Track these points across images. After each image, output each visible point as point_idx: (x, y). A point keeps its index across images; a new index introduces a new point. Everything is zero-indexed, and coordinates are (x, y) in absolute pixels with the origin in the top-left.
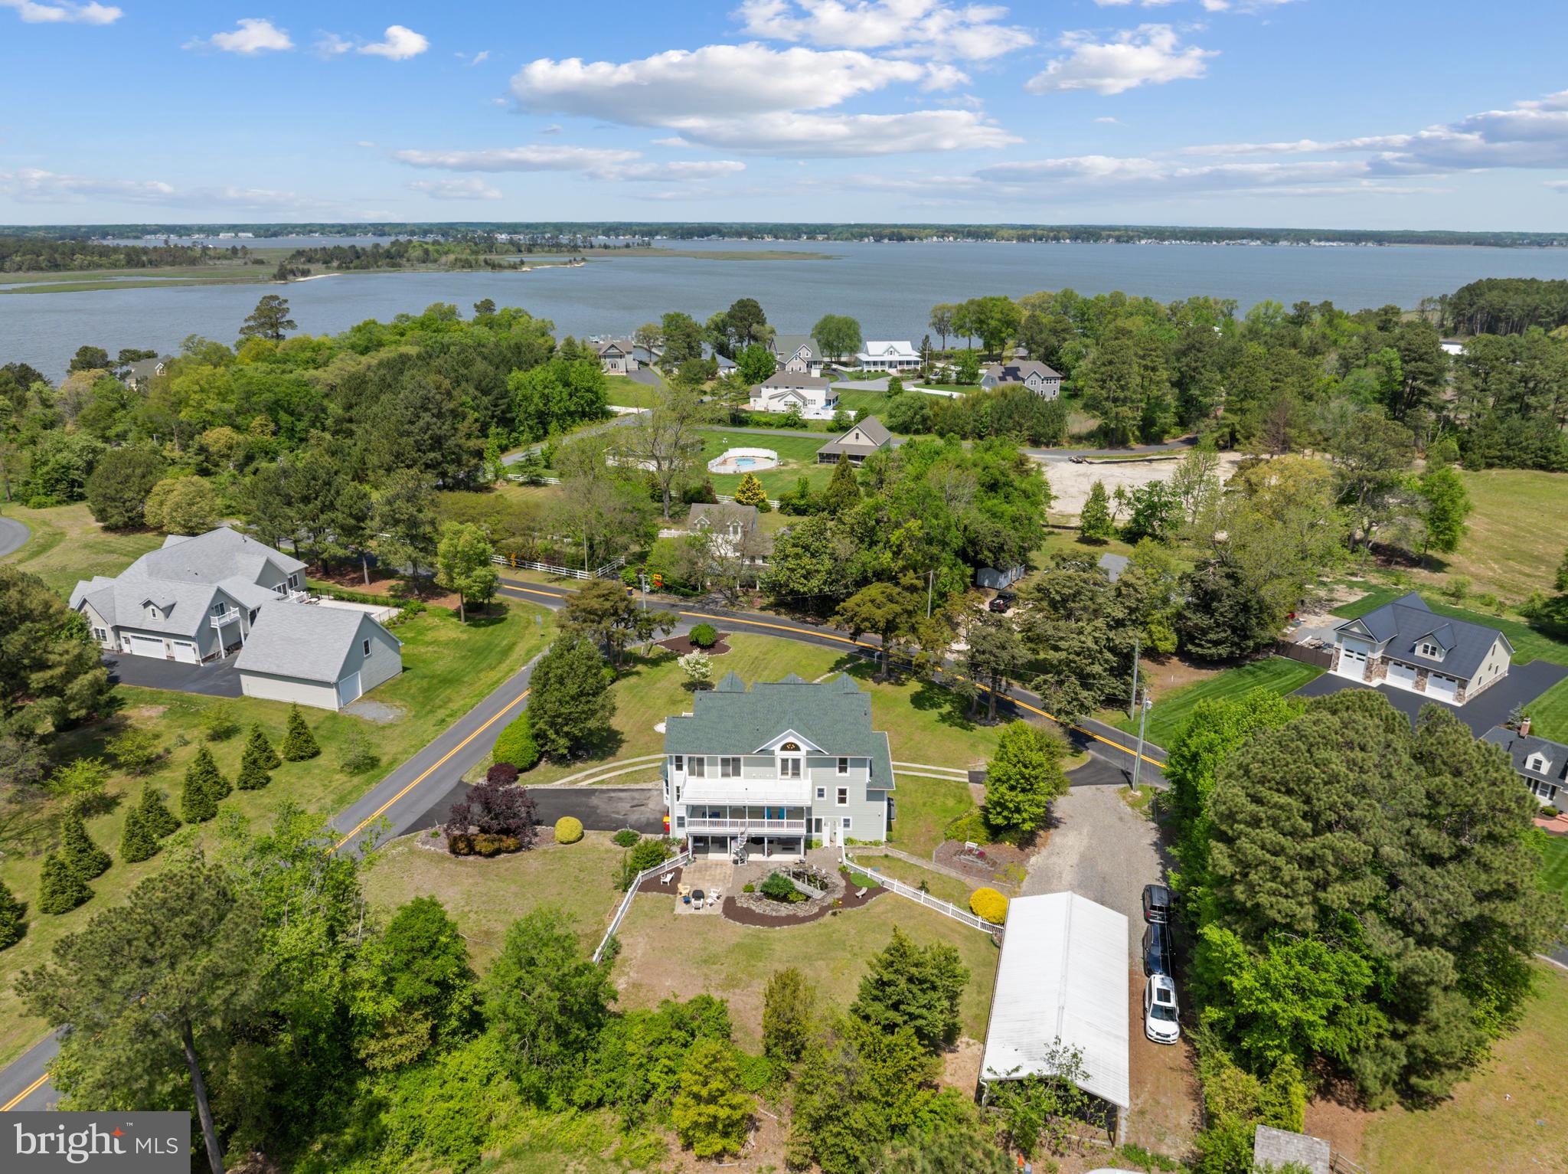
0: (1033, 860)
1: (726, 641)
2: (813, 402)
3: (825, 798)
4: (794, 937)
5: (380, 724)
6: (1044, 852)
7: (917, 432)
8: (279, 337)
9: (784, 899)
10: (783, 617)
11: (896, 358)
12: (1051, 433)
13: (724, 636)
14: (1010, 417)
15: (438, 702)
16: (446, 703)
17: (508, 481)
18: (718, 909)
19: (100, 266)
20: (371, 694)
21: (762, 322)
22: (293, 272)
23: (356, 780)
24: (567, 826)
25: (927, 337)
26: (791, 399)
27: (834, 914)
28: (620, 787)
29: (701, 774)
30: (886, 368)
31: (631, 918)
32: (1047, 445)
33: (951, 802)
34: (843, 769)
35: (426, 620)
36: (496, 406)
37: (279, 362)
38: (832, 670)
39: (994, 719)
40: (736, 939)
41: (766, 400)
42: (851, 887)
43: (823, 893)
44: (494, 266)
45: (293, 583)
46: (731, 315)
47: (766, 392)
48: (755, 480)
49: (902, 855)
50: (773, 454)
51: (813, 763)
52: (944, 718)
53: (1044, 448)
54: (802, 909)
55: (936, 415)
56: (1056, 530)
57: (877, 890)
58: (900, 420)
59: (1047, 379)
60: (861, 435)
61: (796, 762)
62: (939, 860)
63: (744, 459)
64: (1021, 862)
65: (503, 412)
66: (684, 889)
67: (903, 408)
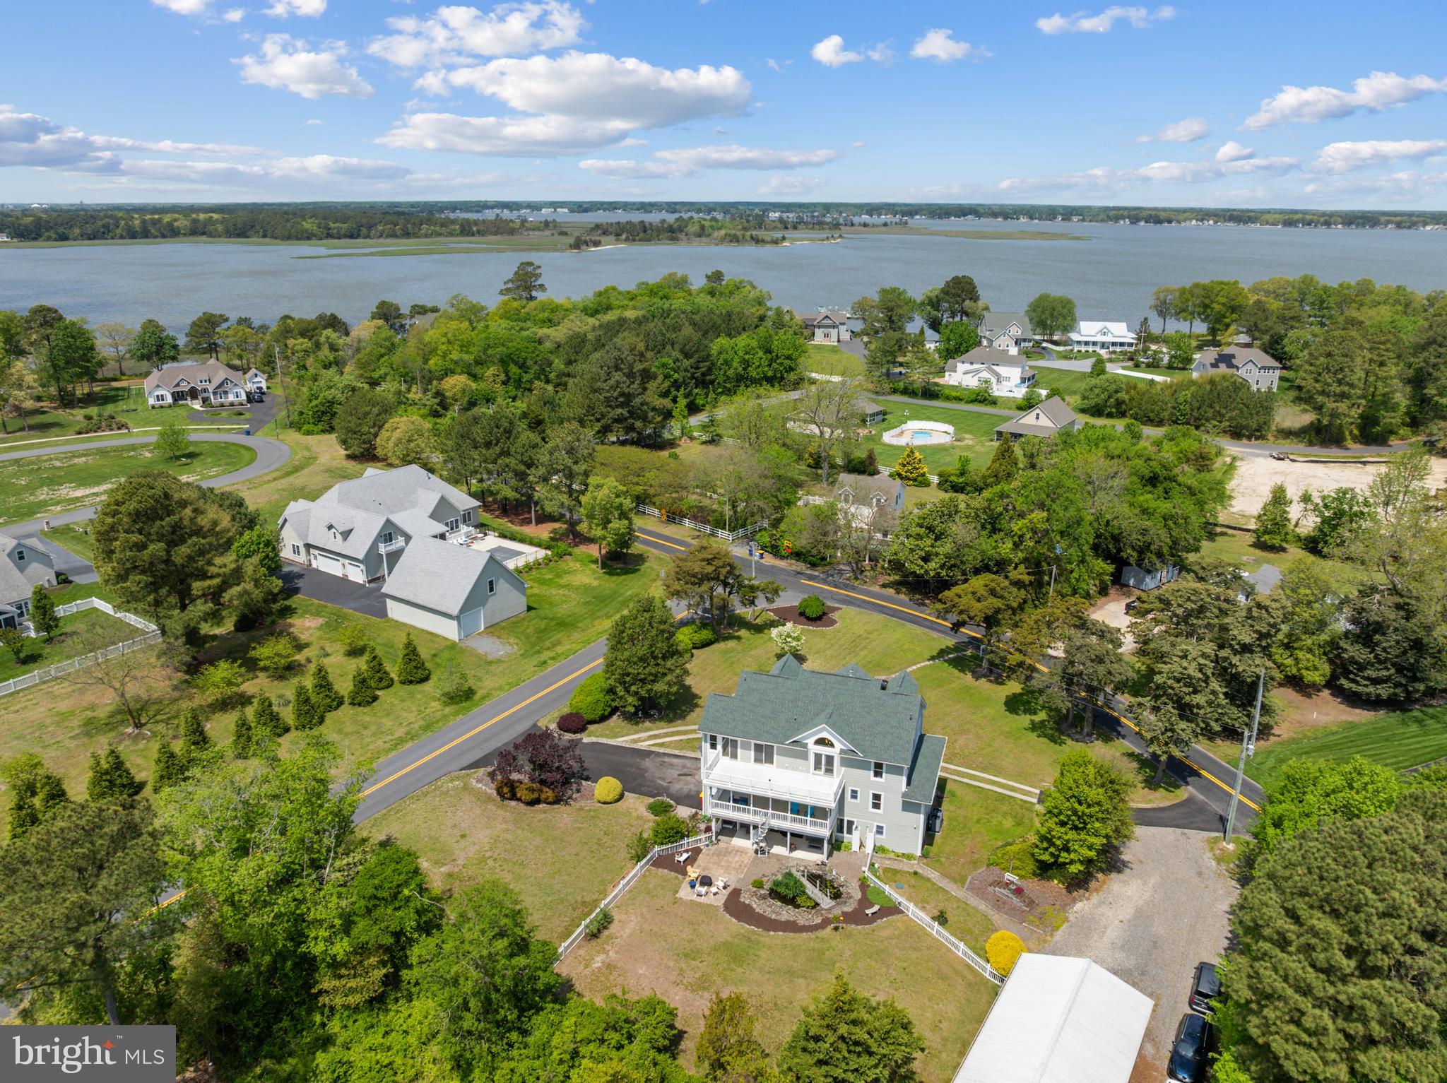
0: (1079, 906)
1: (835, 616)
2: (1008, 379)
3: (858, 801)
4: (785, 946)
5: (490, 658)
6: (1095, 898)
7: (1110, 415)
8: (531, 298)
9: (791, 901)
10: (902, 596)
11: (1108, 339)
12: (1254, 426)
13: (834, 609)
14: (1211, 407)
15: (548, 644)
16: (554, 645)
17: (692, 438)
18: (720, 901)
19: (440, 235)
20: (492, 629)
21: (975, 298)
22: (586, 243)
23: (448, 710)
24: (607, 786)
25: (1146, 319)
26: (985, 375)
27: (836, 929)
28: (677, 752)
29: (734, 756)
30: (1098, 349)
31: (632, 895)
32: (1249, 438)
33: (1008, 823)
34: (878, 774)
35: (570, 564)
36: (697, 368)
37: (520, 320)
38: (933, 658)
39: (1089, 735)
40: (726, 937)
41: (962, 375)
42: (865, 902)
43: (833, 903)
44: (757, 241)
45: (467, 518)
46: (945, 291)
47: (962, 367)
48: (917, 454)
49: (933, 875)
50: (950, 429)
51: (846, 763)
52: (1034, 727)
53: (1245, 441)
54: (802, 917)
55: (1131, 399)
56: (1230, 531)
57: (892, 910)
58: (1093, 402)
59: (1264, 368)
60: (1041, 415)
61: (830, 759)
62: (972, 888)
63: (922, 432)
64: (1064, 907)
65: (704, 374)
66: (693, 872)
67: (1097, 391)
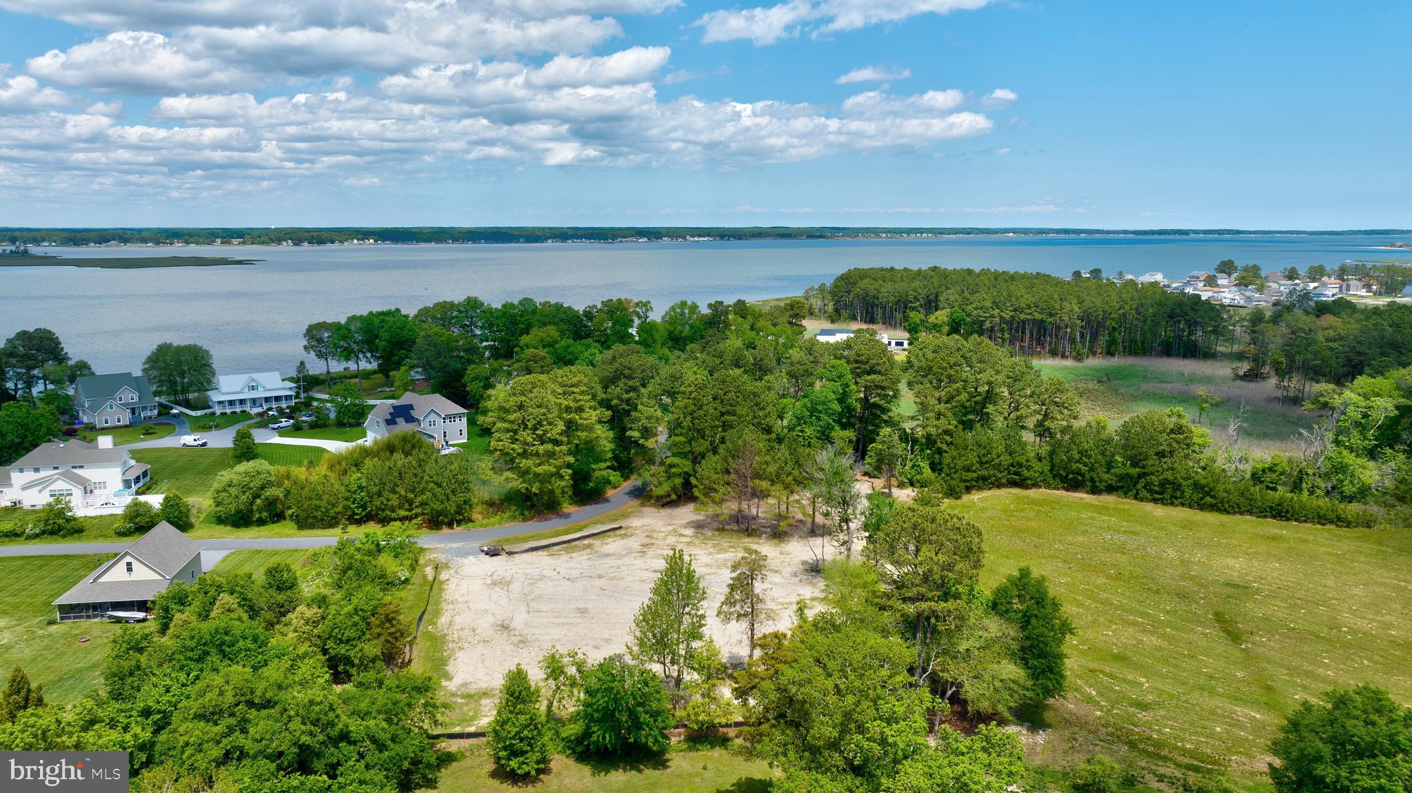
2: (103, 485)
7: (261, 523)
11: (260, 394)
12: (453, 509)
14: (394, 492)
25: (302, 363)
26: (61, 485)
30: (248, 409)
32: (450, 525)
41: (21, 490)
47: (20, 478)
53: (446, 530)
55: (287, 493)
58: (233, 508)
59: (449, 417)
60: (135, 565)
67: (233, 491)
